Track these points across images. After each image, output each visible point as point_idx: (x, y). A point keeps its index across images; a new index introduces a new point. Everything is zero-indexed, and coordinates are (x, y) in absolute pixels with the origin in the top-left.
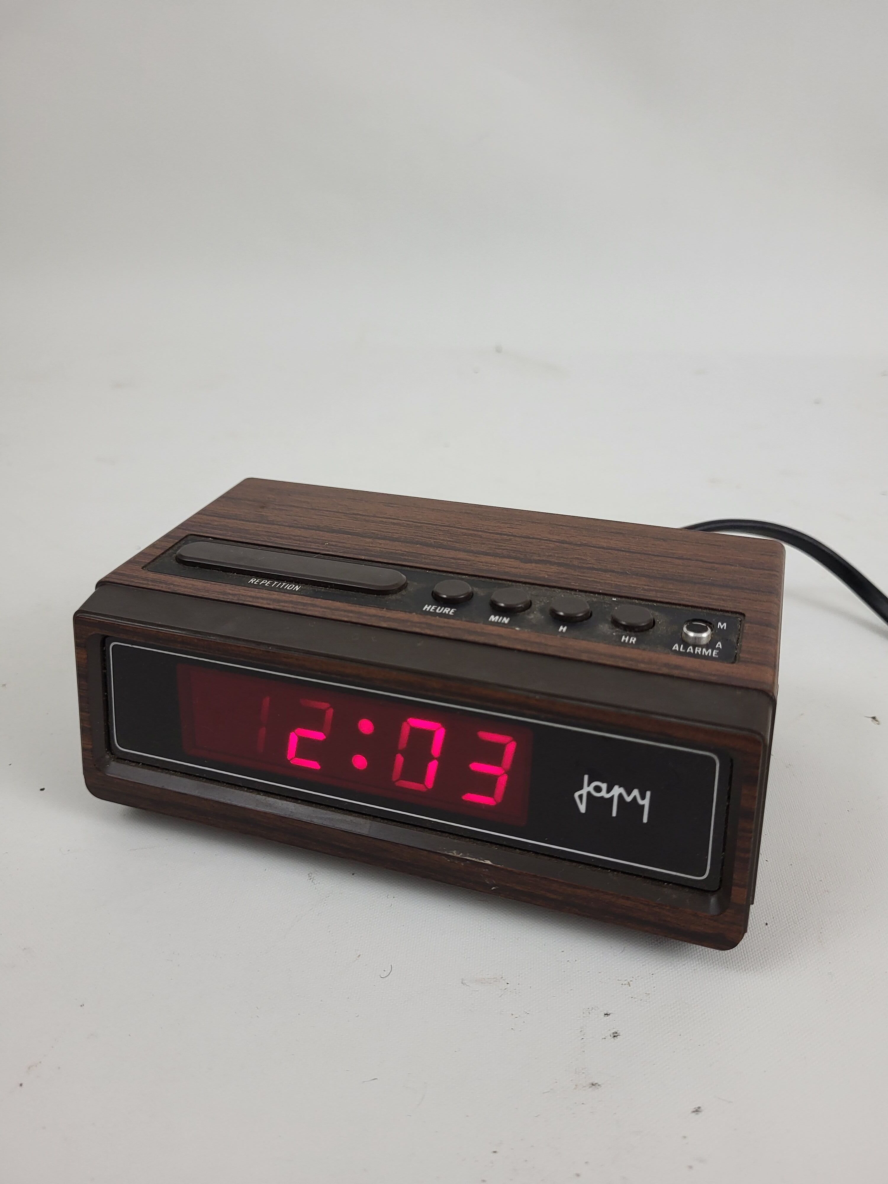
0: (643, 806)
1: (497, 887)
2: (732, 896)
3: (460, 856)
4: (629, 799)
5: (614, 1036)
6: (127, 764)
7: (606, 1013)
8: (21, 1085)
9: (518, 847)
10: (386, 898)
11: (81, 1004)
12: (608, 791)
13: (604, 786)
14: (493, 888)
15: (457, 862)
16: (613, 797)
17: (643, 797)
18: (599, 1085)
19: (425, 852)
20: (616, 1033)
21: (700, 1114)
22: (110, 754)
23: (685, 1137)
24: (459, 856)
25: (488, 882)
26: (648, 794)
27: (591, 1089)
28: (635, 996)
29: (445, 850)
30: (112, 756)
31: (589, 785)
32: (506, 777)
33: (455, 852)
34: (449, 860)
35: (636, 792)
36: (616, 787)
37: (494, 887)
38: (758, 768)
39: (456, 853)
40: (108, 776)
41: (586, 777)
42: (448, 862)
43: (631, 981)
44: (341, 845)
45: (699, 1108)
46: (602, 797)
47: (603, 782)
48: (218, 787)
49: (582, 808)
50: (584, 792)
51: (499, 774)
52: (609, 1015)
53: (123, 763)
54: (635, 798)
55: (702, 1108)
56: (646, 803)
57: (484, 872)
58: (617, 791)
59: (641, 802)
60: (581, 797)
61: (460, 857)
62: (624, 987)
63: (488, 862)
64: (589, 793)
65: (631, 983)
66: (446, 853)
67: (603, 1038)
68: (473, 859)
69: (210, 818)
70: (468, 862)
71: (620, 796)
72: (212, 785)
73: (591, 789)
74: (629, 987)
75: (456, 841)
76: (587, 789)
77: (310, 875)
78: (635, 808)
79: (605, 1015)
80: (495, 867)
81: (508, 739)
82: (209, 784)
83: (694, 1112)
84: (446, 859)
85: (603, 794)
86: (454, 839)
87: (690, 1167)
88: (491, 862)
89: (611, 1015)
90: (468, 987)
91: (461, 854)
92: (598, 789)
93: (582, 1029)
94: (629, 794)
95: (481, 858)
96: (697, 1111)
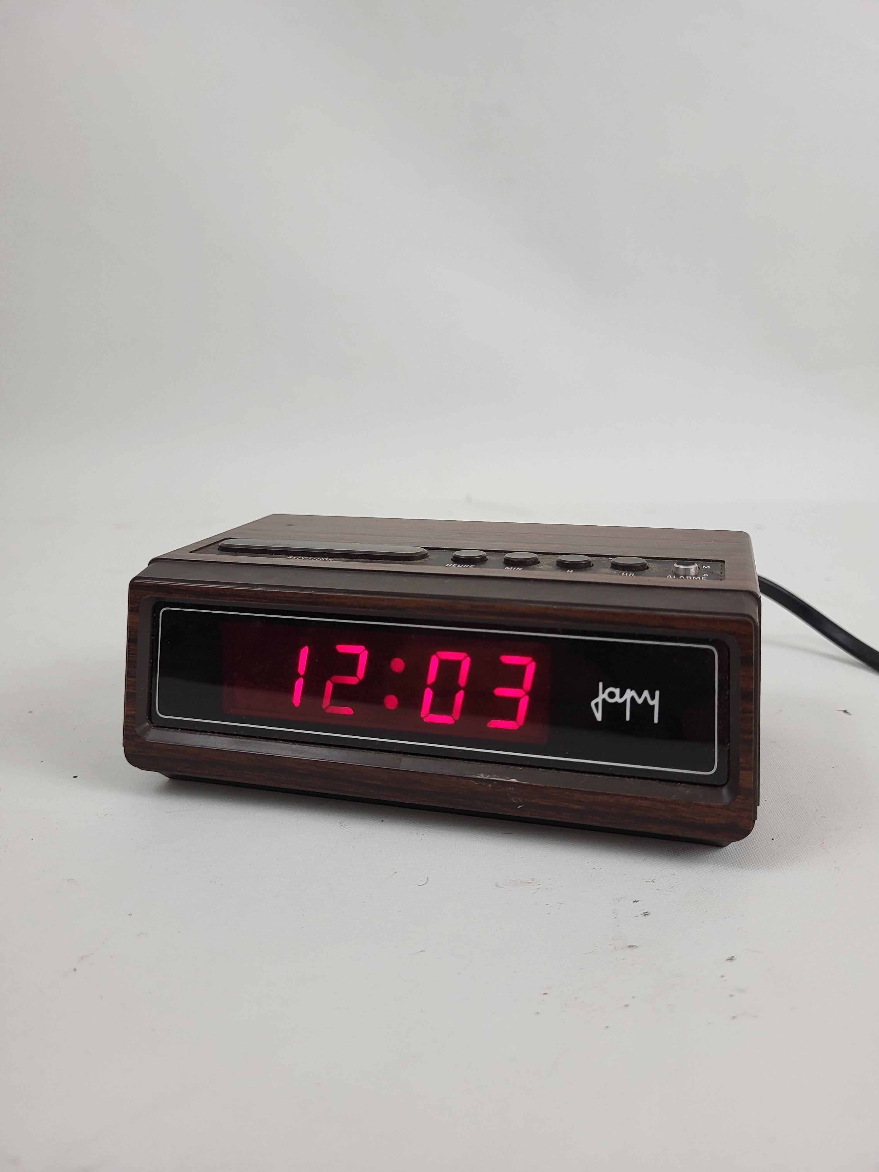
0: (653, 706)
1: (523, 805)
2: (740, 781)
3: (488, 777)
4: (640, 701)
5: (645, 915)
6: (166, 730)
7: (634, 900)
8: (75, 970)
9: (541, 765)
10: (416, 835)
11: (129, 914)
12: (621, 696)
13: (617, 691)
14: (520, 807)
15: (484, 785)
16: (626, 701)
17: (653, 698)
18: (636, 946)
19: (455, 778)
20: (647, 913)
21: (734, 962)
22: (150, 723)
23: (722, 976)
24: (486, 778)
25: (514, 801)
26: (657, 693)
27: (629, 949)
28: (660, 889)
29: (472, 774)
30: (152, 724)
31: (603, 692)
32: (527, 698)
33: (482, 775)
34: (477, 784)
35: (646, 694)
36: (628, 691)
37: (520, 805)
38: (752, 648)
39: (484, 775)
40: (147, 742)
41: (601, 685)
42: (476, 785)
43: (655, 879)
44: (373, 783)
45: (732, 957)
46: (616, 703)
47: (616, 687)
48: (254, 741)
49: (599, 716)
50: (599, 700)
51: (520, 696)
52: (638, 901)
53: (163, 730)
54: (646, 699)
55: (735, 957)
56: (655, 703)
57: (510, 790)
58: (630, 694)
59: (651, 703)
60: (597, 705)
61: (488, 779)
62: (649, 883)
63: (514, 780)
64: (604, 700)
65: (654, 881)
66: (474, 776)
67: (635, 917)
68: (500, 779)
69: (246, 772)
70: (495, 782)
71: (633, 699)
72: (249, 741)
73: (605, 696)
74: (654, 884)
75: (482, 766)
76: (603, 696)
77: (342, 823)
78: (647, 708)
79: (634, 901)
80: (521, 784)
81: (529, 659)
82: (246, 740)
83: (728, 960)
84: (474, 782)
85: (617, 699)
86: (481, 764)
87: (732, 996)
88: (516, 780)
89: (639, 902)
90: (503, 889)
91: (488, 776)
92: (612, 695)
93: (614, 911)
94: (640, 696)
95: (507, 778)
96: (731, 959)
